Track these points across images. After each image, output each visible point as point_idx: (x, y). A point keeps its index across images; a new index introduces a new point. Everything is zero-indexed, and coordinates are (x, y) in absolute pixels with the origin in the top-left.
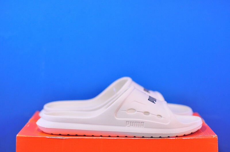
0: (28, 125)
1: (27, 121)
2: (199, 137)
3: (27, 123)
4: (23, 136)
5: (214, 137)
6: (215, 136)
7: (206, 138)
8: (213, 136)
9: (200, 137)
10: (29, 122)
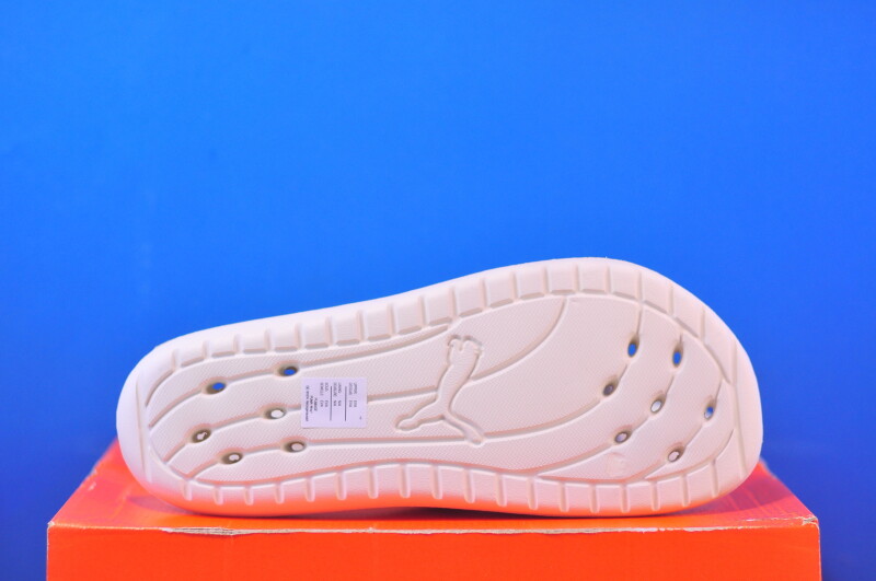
0: (89, 484)
1: (88, 471)
2: (749, 524)
3: (88, 479)
4: (73, 526)
5: (804, 523)
6: (809, 520)
7: (773, 526)
8: (800, 521)
9: (752, 524)
10: (94, 472)
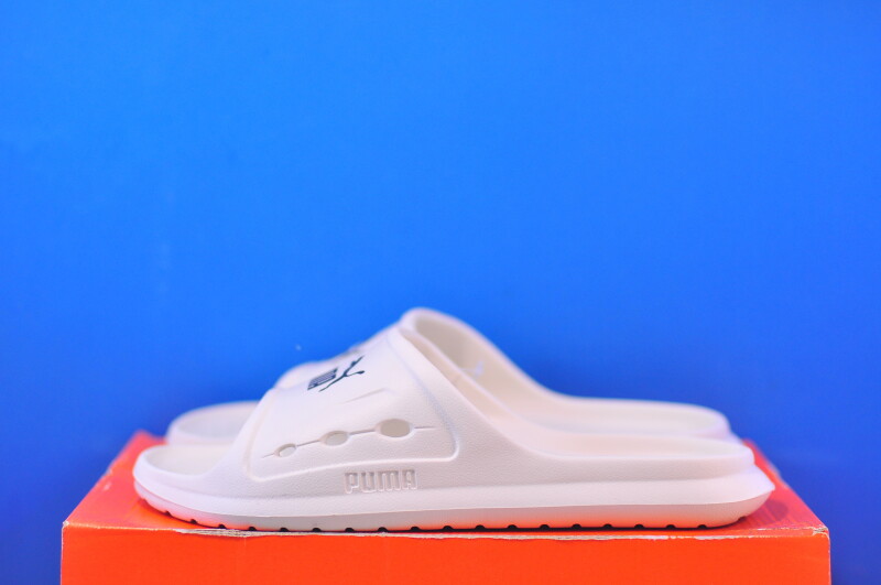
0: (104, 485)
2: (759, 533)
3: (103, 478)
4: (87, 526)
5: (814, 533)
6: (820, 530)
7: (784, 536)
8: (811, 531)
10: (110, 472)
